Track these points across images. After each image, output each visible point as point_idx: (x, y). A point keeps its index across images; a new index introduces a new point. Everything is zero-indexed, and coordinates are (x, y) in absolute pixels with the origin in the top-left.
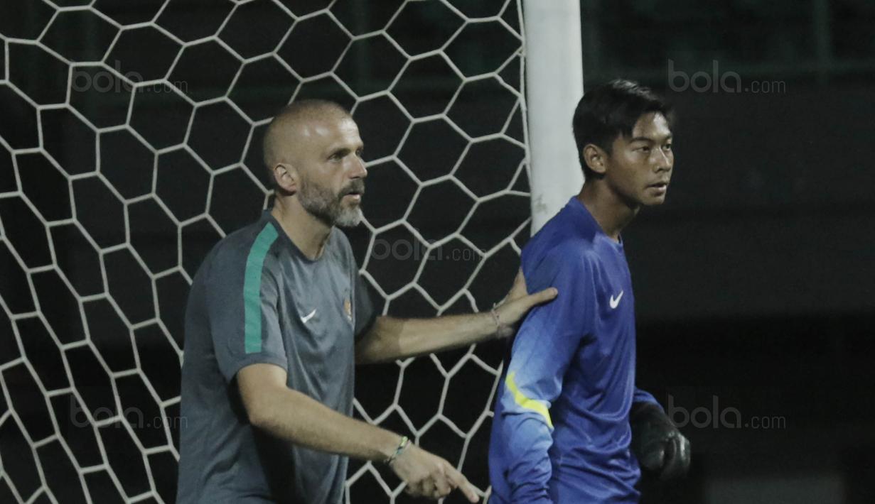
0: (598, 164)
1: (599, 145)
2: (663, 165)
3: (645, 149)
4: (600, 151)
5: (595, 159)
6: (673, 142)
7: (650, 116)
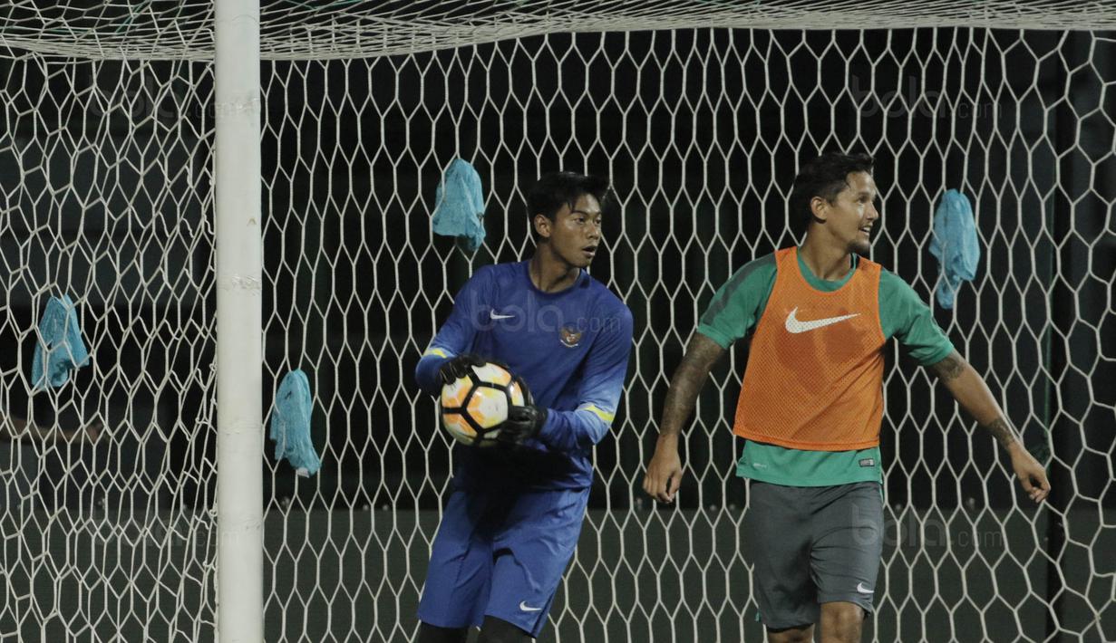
0: (545, 230)
1: (547, 216)
2: (594, 234)
3: (581, 220)
4: (547, 220)
5: (543, 226)
6: (602, 218)
7: (585, 195)
